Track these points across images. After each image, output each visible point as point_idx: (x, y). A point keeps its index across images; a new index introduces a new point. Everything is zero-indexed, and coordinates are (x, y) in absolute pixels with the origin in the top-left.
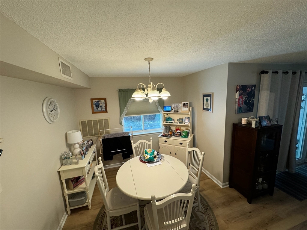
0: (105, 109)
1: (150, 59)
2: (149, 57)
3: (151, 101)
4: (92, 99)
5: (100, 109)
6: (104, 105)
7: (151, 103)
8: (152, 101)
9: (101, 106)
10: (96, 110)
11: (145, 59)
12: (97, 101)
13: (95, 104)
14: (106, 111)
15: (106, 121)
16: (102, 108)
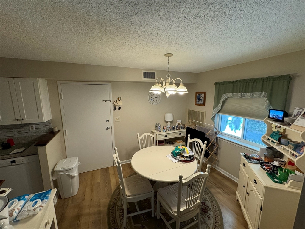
0: (203, 103)
1: (169, 55)
2: (170, 53)
3: (168, 95)
4: (197, 93)
5: (200, 102)
6: (203, 99)
7: (168, 97)
8: (170, 95)
9: (201, 99)
10: (198, 102)
11: (165, 55)
12: (199, 94)
13: (198, 97)
14: (204, 105)
15: (203, 113)
16: (201, 101)
